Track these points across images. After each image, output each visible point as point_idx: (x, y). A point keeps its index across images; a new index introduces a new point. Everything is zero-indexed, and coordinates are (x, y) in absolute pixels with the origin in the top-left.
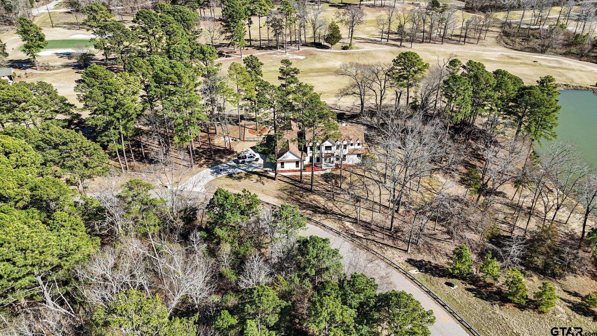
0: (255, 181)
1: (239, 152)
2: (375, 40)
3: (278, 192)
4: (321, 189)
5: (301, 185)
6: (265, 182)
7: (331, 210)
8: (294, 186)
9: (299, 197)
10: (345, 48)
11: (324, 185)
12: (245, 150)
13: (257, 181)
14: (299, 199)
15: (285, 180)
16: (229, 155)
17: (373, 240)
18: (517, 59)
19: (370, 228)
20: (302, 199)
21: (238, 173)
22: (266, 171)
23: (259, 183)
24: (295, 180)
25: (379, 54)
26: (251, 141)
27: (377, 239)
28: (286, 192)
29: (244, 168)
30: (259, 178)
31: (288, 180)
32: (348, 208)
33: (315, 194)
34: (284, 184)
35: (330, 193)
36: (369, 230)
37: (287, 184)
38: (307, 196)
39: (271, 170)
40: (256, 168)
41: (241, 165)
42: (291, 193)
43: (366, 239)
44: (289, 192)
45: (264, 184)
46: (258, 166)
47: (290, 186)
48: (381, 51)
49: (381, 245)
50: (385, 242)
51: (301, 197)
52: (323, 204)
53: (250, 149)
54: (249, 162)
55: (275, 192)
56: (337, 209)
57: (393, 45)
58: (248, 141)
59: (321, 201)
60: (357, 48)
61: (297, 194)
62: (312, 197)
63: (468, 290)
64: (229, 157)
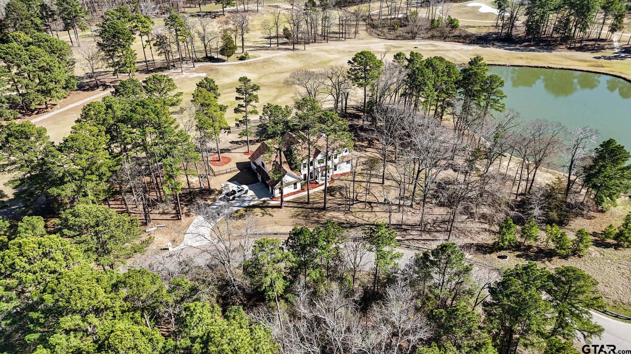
0: (261, 215)
1: (219, 188)
2: (264, 47)
3: (292, 220)
4: (332, 205)
5: (309, 206)
6: (271, 213)
7: (356, 223)
8: (304, 209)
9: (316, 219)
10: (242, 59)
11: (333, 200)
12: (223, 185)
13: (263, 214)
14: (318, 221)
15: (291, 205)
16: (210, 195)
17: (413, 239)
18: (400, 47)
19: (402, 229)
20: (320, 219)
21: (237, 212)
22: (264, 201)
23: (266, 216)
24: (302, 203)
25: (281, 60)
26: (222, 174)
27: (416, 237)
28: (300, 217)
29: (238, 204)
30: (263, 211)
31: (295, 205)
32: (369, 216)
33: (329, 211)
34: (293, 210)
35: (343, 206)
36: (403, 231)
37: (296, 209)
38: (324, 215)
39: (269, 198)
40: (251, 201)
41: (233, 202)
42: (306, 217)
43: (407, 240)
44: (303, 216)
45: (272, 216)
46: (251, 198)
47: (300, 210)
48: (280, 56)
49: (423, 242)
50: (424, 237)
51: (318, 217)
52: (344, 219)
53: (229, 183)
54: (239, 197)
55: (289, 220)
56: (360, 220)
57: (286, 49)
58: (220, 174)
59: (341, 216)
60: (255, 57)
61: (313, 216)
62: (329, 214)
63: (518, 256)
64: (212, 197)
